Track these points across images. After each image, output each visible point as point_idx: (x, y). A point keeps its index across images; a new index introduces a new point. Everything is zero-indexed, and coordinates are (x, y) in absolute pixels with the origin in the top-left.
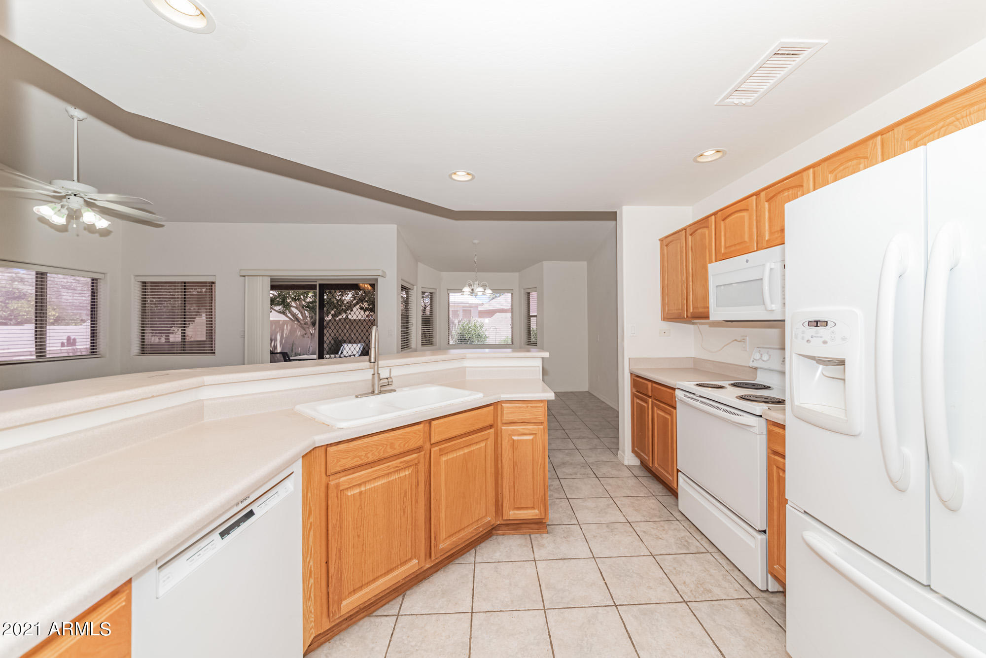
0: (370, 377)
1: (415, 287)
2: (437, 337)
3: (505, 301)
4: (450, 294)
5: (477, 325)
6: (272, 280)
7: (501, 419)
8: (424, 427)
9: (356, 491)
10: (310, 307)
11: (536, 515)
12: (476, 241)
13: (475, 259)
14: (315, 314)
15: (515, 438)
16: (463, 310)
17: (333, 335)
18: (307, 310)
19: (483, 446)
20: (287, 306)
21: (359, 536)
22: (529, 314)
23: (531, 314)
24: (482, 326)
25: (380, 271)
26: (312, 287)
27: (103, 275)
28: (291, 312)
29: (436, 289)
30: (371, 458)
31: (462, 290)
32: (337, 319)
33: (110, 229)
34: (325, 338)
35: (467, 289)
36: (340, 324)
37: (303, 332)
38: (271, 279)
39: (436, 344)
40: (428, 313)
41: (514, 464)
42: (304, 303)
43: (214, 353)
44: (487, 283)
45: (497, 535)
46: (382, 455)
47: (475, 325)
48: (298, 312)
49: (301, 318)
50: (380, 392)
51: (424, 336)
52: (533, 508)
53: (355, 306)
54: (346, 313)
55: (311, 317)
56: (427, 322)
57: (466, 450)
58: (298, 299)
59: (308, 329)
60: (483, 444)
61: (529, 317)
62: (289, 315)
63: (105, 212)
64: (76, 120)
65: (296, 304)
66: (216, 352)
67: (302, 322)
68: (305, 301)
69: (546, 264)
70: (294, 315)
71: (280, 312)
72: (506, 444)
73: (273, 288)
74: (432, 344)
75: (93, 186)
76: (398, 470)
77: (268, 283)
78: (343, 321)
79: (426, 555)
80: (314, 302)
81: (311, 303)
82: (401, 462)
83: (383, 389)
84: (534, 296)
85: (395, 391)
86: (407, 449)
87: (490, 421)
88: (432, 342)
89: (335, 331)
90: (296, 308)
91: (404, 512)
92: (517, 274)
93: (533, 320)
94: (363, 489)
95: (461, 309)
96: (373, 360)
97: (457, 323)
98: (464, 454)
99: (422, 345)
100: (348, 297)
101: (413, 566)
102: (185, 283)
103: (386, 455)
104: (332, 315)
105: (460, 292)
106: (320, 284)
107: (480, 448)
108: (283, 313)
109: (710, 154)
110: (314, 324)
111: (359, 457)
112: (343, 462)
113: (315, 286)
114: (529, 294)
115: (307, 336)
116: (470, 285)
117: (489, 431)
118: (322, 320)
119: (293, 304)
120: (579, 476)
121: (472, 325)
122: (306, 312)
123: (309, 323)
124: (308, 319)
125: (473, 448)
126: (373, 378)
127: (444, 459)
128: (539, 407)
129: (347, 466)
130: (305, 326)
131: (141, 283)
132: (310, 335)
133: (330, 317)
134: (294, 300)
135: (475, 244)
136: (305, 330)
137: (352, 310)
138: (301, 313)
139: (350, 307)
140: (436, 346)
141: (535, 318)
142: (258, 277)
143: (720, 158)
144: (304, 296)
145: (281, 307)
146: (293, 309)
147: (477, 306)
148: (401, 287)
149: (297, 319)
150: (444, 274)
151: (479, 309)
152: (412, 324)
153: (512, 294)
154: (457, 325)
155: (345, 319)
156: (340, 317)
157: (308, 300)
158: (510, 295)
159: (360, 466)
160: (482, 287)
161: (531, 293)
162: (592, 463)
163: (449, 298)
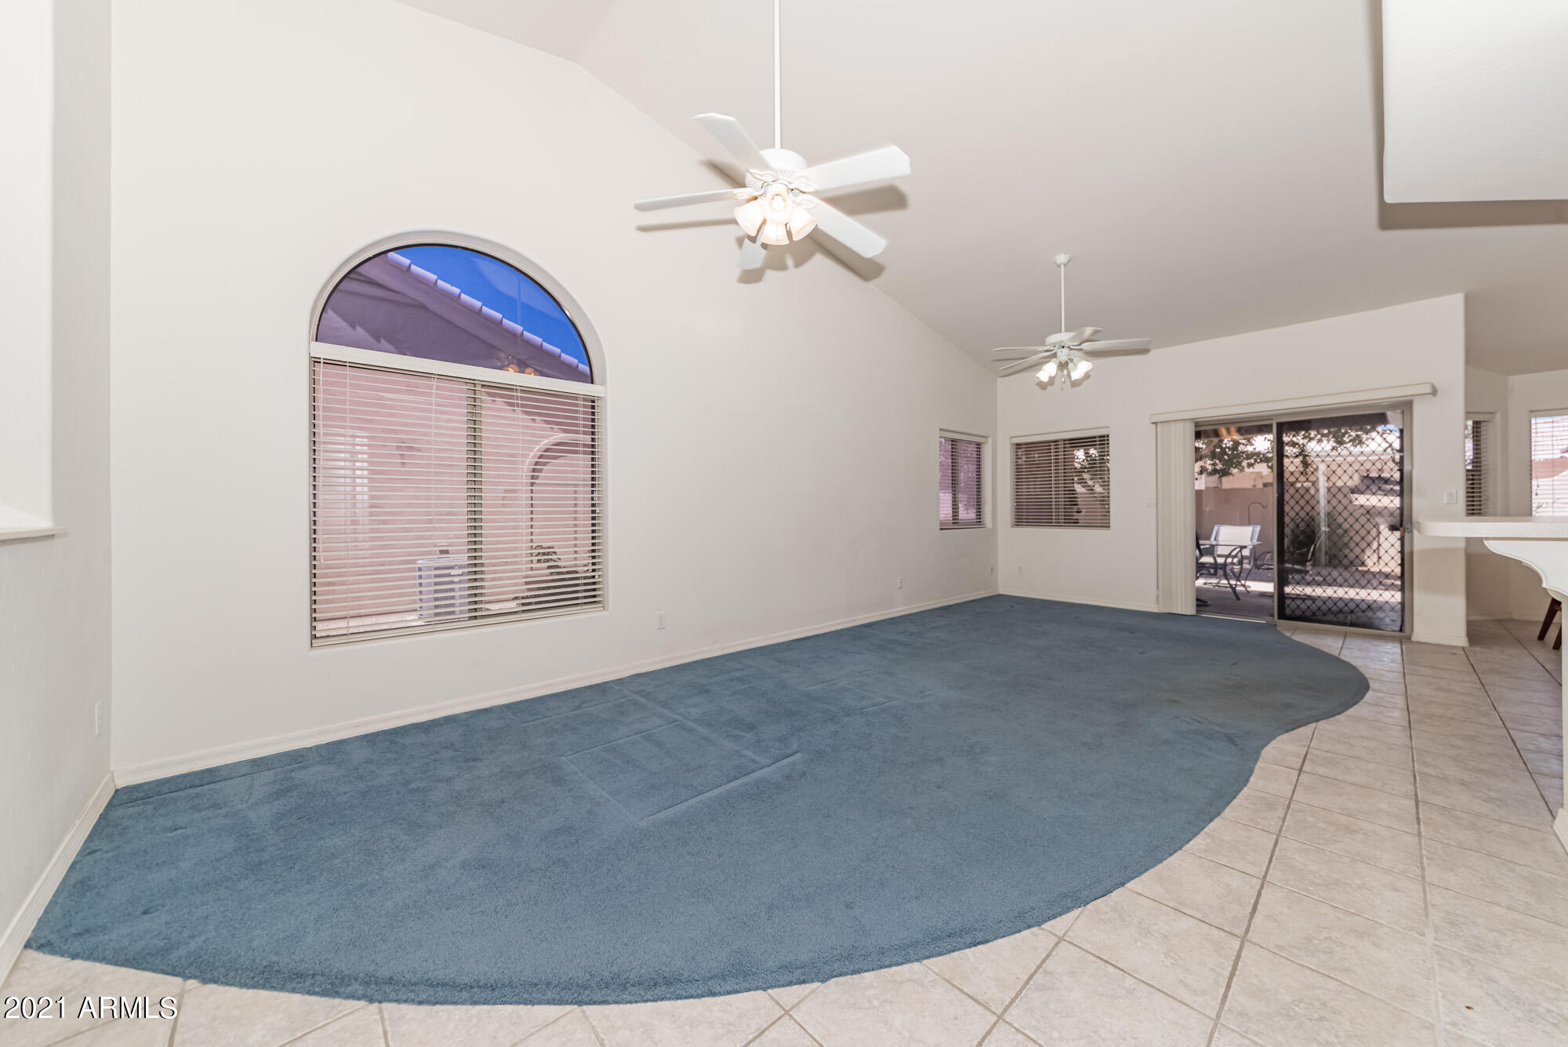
4: (1534, 420)
27: (986, 439)
29: (1494, 414)
38: (1198, 422)
43: (1109, 527)
64: (1062, 267)
66: (1111, 525)
77: (1190, 430)
106: (1277, 424)
113: (1271, 425)
131: (1015, 446)
142: (1173, 424)
150: (1518, 380)
163: (1530, 427)
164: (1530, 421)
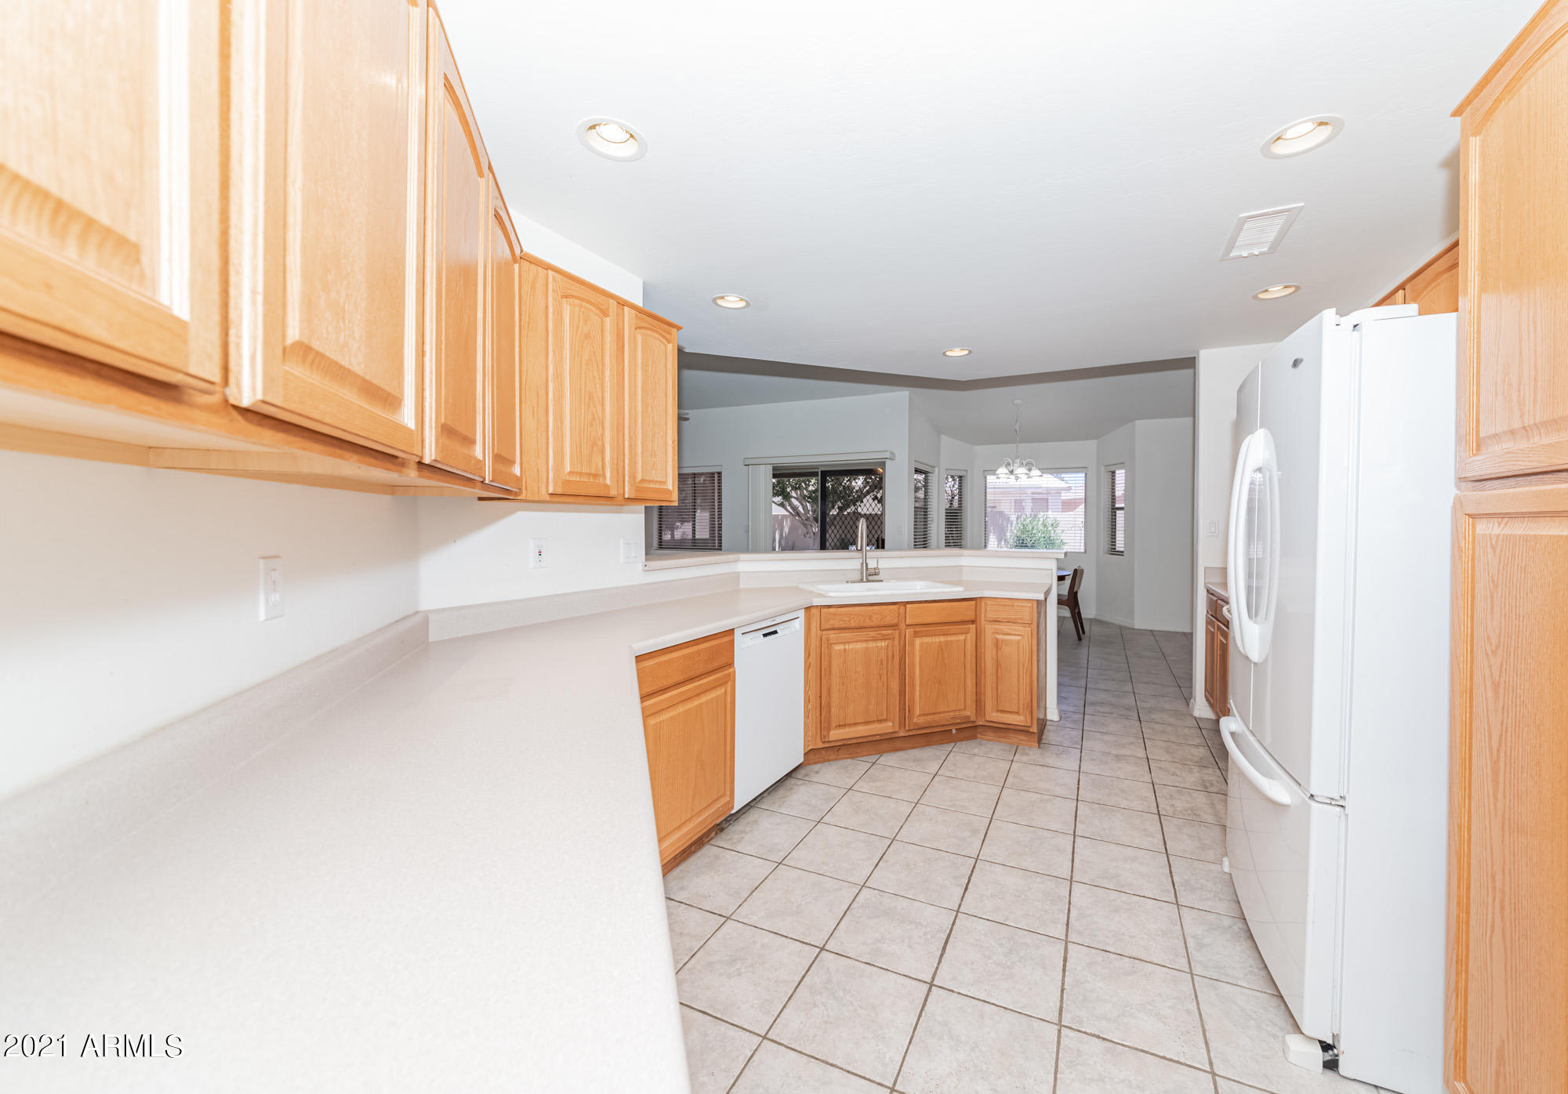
0: (859, 567)
1: (936, 469)
2: (968, 537)
3: (1075, 484)
4: (988, 477)
5: (1046, 523)
6: (774, 469)
7: (985, 617)
8: (899, 609)
9: (841, 647)
10: (811, 497)
11: (1021, 721)
12: (1018, 402)
14: (818, 506)
15: (999, 637)
16: (1033, 499)
17: (838, 536)
18: (809, 502)
19: (964, 639)
20: (787, 497)
21: (843, 684)
22: (1114, 505)
23: (1117, 506)
24: (1055, 525)
25: (888, 453)
26: (814, 474)
28: (791, 504)
29: (967, 471)
30: (853, 624)
31: (996, 471)
32: (845, 513)
34: (828, 536)
35: (1002, 471)
36: (849, 518)
37: (805, 530)
38: (774, 467)
39: (966, 546)
40: (956, 504)
41: (998, 665)
42: (805, 492)
45: (983, 739)
46: (862, 624)
48: (799, 504)
49: (803, 512)
50: (868, 581)
51: (949, 536)
52: (1017, 713)
53: (865, 497)
54: (855, 505)
55: (814, 512)
56: (954, 517)
57: (942, 639)
58: (799, 488)
59: (809, 527)
60: (962, 637)
61: (1114, 510)
62: (789, 508)
65: (797, 493)
67: (804, 518)
68: (806, 489)
69: (1138, 423)
70: (794, 508)
71: (779, 505)
72: (989, 642)
73: (775, 476)
76: (875, 640)
77: (770, 472)
78: (852, 515)
79: (900, 723)
80: (816, 490)
81: (814, 492)
82: (878, 634)
83: (871, 578)
84: (1120, 475)
85: (882, 581)
86: (882, 623)
87: (970, 615)
89: (841, 532)
90: (796, 499)
91: (881, 677)
92: (1092, 444)
93: (1120, 515)
94: (847, 647)
95: (1027, 498)
96: (859, 548)
97: (1015, 519)
98: (940, 642)
99: (946, 546)
100: (859, 483)
101: (887, 727)
103: (865, 625)
104: (839, 508)
105: (995, 475)
106: (822, 471)
107: (958, 641)
108: (782, 505)
109: (1276, 291)
110: (816, 520)
111: (844, 621)
112: (832, 622)
113: (818, 472)
114: (1114, 472)
115: (808, 536)
116: (1008, 465)
117: (971, 626)
118: (824, 515)
119: (793, 494)
120: (1114, 715)
121: (1038, 523)
122: (808, 504)
123: (811, 519)
124: (811, 513)
125: (949, 638)
126: (862, 569)
127: (918, 641)
128: (1026, 607)
129: (836, 626)
130: (806, 522)
132: (812, 534)
133: (834, 512)
134: (795, 488)
135: (1017, 406)
136: (806, 528)
137: (862, 502)
138: (802, 505)
139: (860, 498)
141: (1123, 512)
142: (762, 465)
143: (1294, 292)
144: (806, 484)
145: (780, 497)
146: (793, 500)
147: (1058, 491)
148: (914, 470)
149: (798, 514)
150: (979, 449)
152: (932, 520)
153: (1086, 474)
154: (1015, 522)
155: (854, 512)
156: (849, 510)
157: (811, 488)
158: (1083, 474)
159: (845, 629)
160: (1025, 466)
161: (1117, 472)
162: (1143, 708)
163: (986, 481)
164: (986, 478)
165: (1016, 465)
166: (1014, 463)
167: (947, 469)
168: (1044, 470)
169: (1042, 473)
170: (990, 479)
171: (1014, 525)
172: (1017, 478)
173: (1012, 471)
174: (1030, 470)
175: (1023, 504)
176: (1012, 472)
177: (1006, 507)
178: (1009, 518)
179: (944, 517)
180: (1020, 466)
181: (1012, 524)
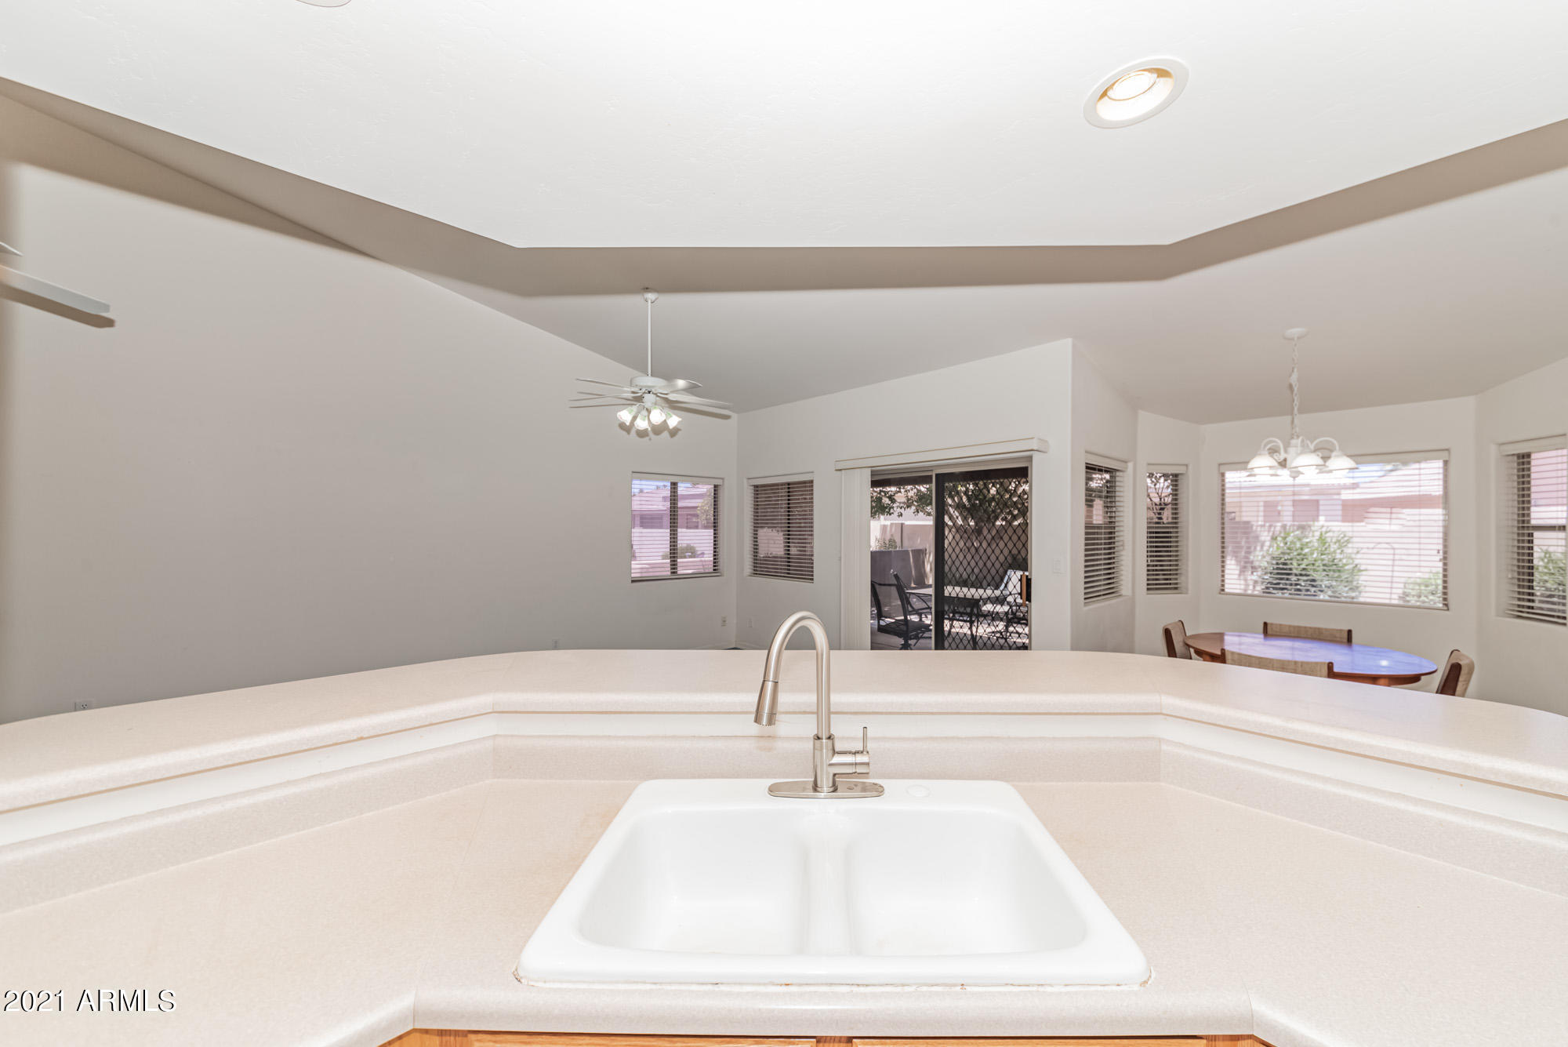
1: (1130, 465)
2: (1190, 574)
4: (1228, 474)
5: (1329, 540)
6: (873, 474)
12: (1295, 332)
13: (1294, 379)
22: (1527, 522)
23: (1535, 523)
24: (1343, 541)
26: (925, 480)
27: (721, 481)
29: (1186, 467)
31: (1248, 462)
33: (679, 427)
35: (1261, 461)
38: (872, 471)
39: (1187, 589)
40: (1167, 517)
43: (813, 580)
44: (1335, 442)
47: (1322, 540)
51: (1152, 571)
56: (1164, 539)
61: (1528, 528)
63: (673, 406)
64: (650, 302)
66: (816, 577)
74: (1176, 588)
75: (662, 378)
77: (864, 479)
83: (844, 781)
84: (1549, 464)
88: (1176, 584)
99: (1148, 589)
102: (789, 484)
105: (1245, 469)
106: (937, 475)
113: (931, 477)
114: (1524, 456)
116: (1273, 451)
121: (1313, 538)
131: (752, 487)
135: (1293, 339)
140: (1187, 593)
142: (854, 471)
148: (1084, 467)
151: (1344, 497)
152: (1123, 545)
153: (1446, 463)
154: (1267, 544)
158: (1440, 464)
160: (1315, 451)
163: (1223, 480)
164: (1223, 475)
165: (1292, 450)
166: (1287, 446)
167: (1149, 464)
168: (1361, 457)
169: (1357, 463)
170: (1233, 477)
171: (1265, 548)
172: (1296, 474)
173: (1285, 460)
174: (1325, 458)
175: (1279, 508)
176: (1283, 464)
177: (1252, 515)
178: (1257, 537)
179: (1145, 540)
180: (1302, 453)
181: (1262, 546)
